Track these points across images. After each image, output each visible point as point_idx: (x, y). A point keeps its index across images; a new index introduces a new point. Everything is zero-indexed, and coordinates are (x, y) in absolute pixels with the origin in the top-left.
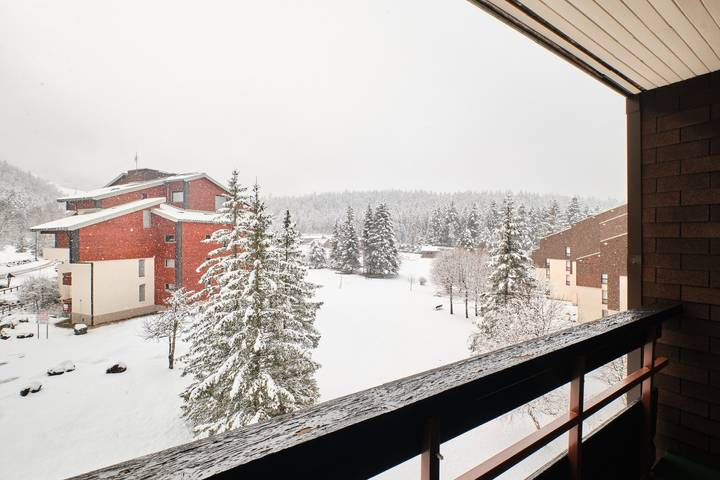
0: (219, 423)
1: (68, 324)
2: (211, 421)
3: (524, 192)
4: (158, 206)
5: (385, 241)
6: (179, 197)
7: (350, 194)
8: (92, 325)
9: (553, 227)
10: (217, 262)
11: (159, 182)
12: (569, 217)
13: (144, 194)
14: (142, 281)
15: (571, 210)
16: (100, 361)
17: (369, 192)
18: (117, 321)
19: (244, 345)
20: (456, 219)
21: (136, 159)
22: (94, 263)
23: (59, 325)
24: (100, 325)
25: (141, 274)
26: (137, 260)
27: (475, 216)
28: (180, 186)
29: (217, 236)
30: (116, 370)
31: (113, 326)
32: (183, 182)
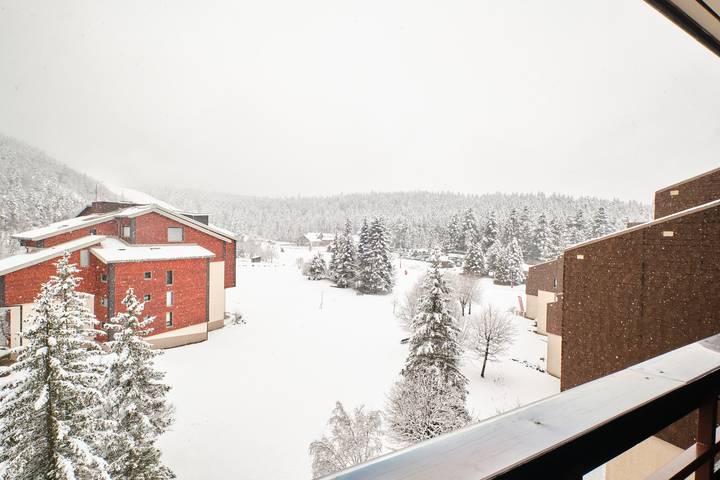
3: (557, 195)
4: (98, 245)
5: (379, 256)
6: (127, 232)
7: (376, 195)
9: (556, 248)
11: (109, 216)
12: (595, 228)
13: (96, 229)
15: (597, 221)
17: (395, 193)
20: (474, 226)
22: (23, 306)
27: (493, 224)
32: (129, 219)
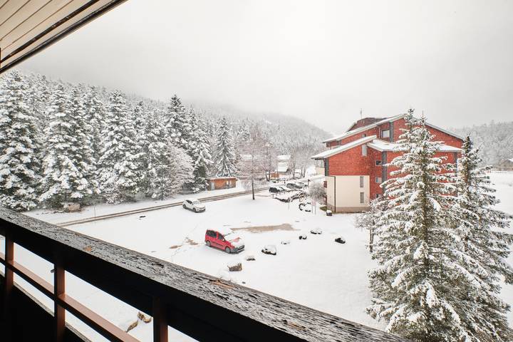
0: (390, 304)
1: (324, 209)
2: (385, 300)
4: (371, 142)
6: (386, 134)
8: (335, 212)
10: (394, 181)
11: (374, 125)
13: (365, 134)
14: (362, 190)
16: (334, 233)
18: (348, 213)
19: (408, 251)
21: (361, 113)
22: (336, 177)
23: (322, 208)
24: (338, 213)
25: (362, 186)
26: (359, 177)
28: (387, 126)
29: (396, 162)
30: (339, 241)
31: (345, 215)
32: (389, 123)
